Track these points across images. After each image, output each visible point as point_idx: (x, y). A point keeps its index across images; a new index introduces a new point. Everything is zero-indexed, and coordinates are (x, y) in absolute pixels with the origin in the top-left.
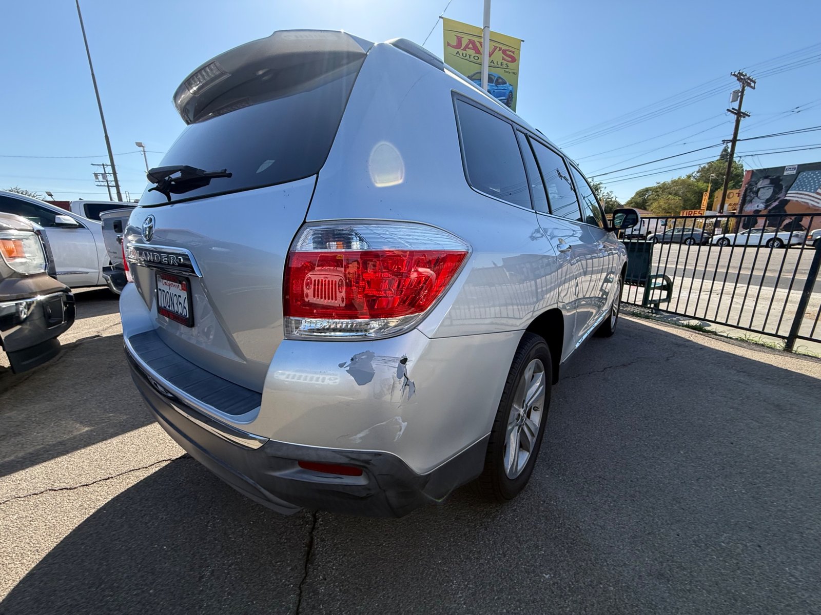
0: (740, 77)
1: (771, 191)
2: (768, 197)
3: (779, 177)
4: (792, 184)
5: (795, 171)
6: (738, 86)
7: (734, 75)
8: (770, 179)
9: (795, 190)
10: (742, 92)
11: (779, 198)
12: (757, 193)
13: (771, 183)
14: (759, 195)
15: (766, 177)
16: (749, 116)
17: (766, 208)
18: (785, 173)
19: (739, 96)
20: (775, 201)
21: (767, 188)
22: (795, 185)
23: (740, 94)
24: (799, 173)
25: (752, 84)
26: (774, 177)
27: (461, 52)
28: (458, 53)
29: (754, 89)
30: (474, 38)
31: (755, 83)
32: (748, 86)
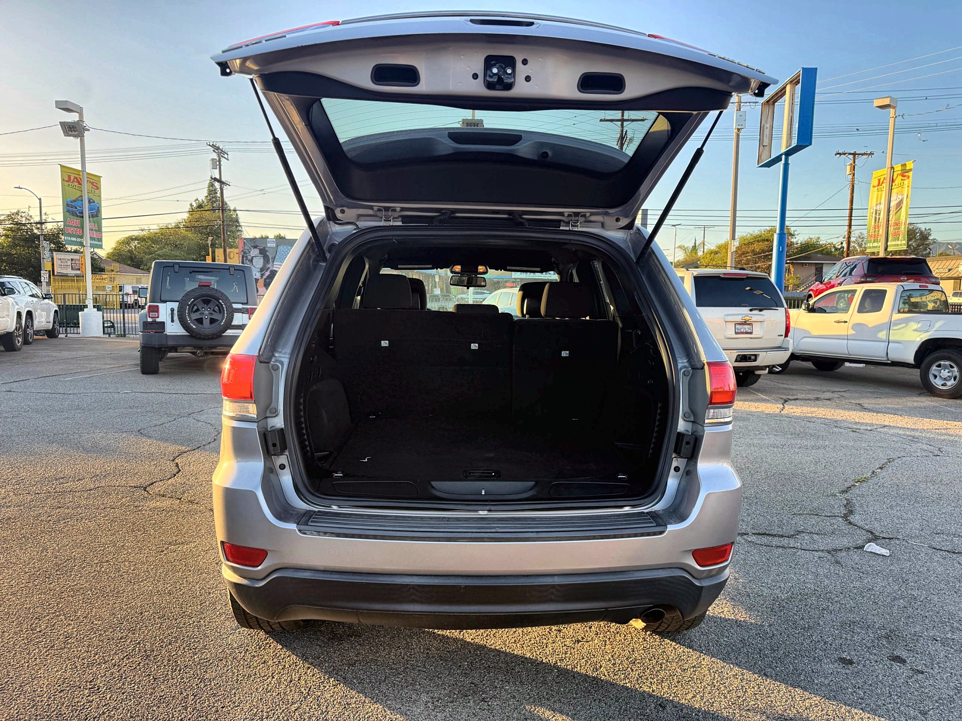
0: (216, 148)
1: (262, 260)
2: (261, 267)
3: (265, 248)
4: (275, 257)
5: (275, 244)
6: (215, 156)
7: (209, 145)
8: (259, 249)
9: (278, 262)
10: (220, 161)
11: (269, 268)
12: (251, 261)
13: (260, 253)
14: (254, 264)
15: (255, 247)
16: (229, 185)
17: (262, 275)
18: (269, 245)
19: (217, 164)
20: (267, 271)
21: (259, 257)
22: (277, 257)
23: (218, 163)
24: (278, 246)
25: (226, 156)
26: (261, 248)
27: (70, 184)
28: (69, 185)
29: (228, 160)
30: (77, 176)
31: (228, 154)
32: (222, 157)
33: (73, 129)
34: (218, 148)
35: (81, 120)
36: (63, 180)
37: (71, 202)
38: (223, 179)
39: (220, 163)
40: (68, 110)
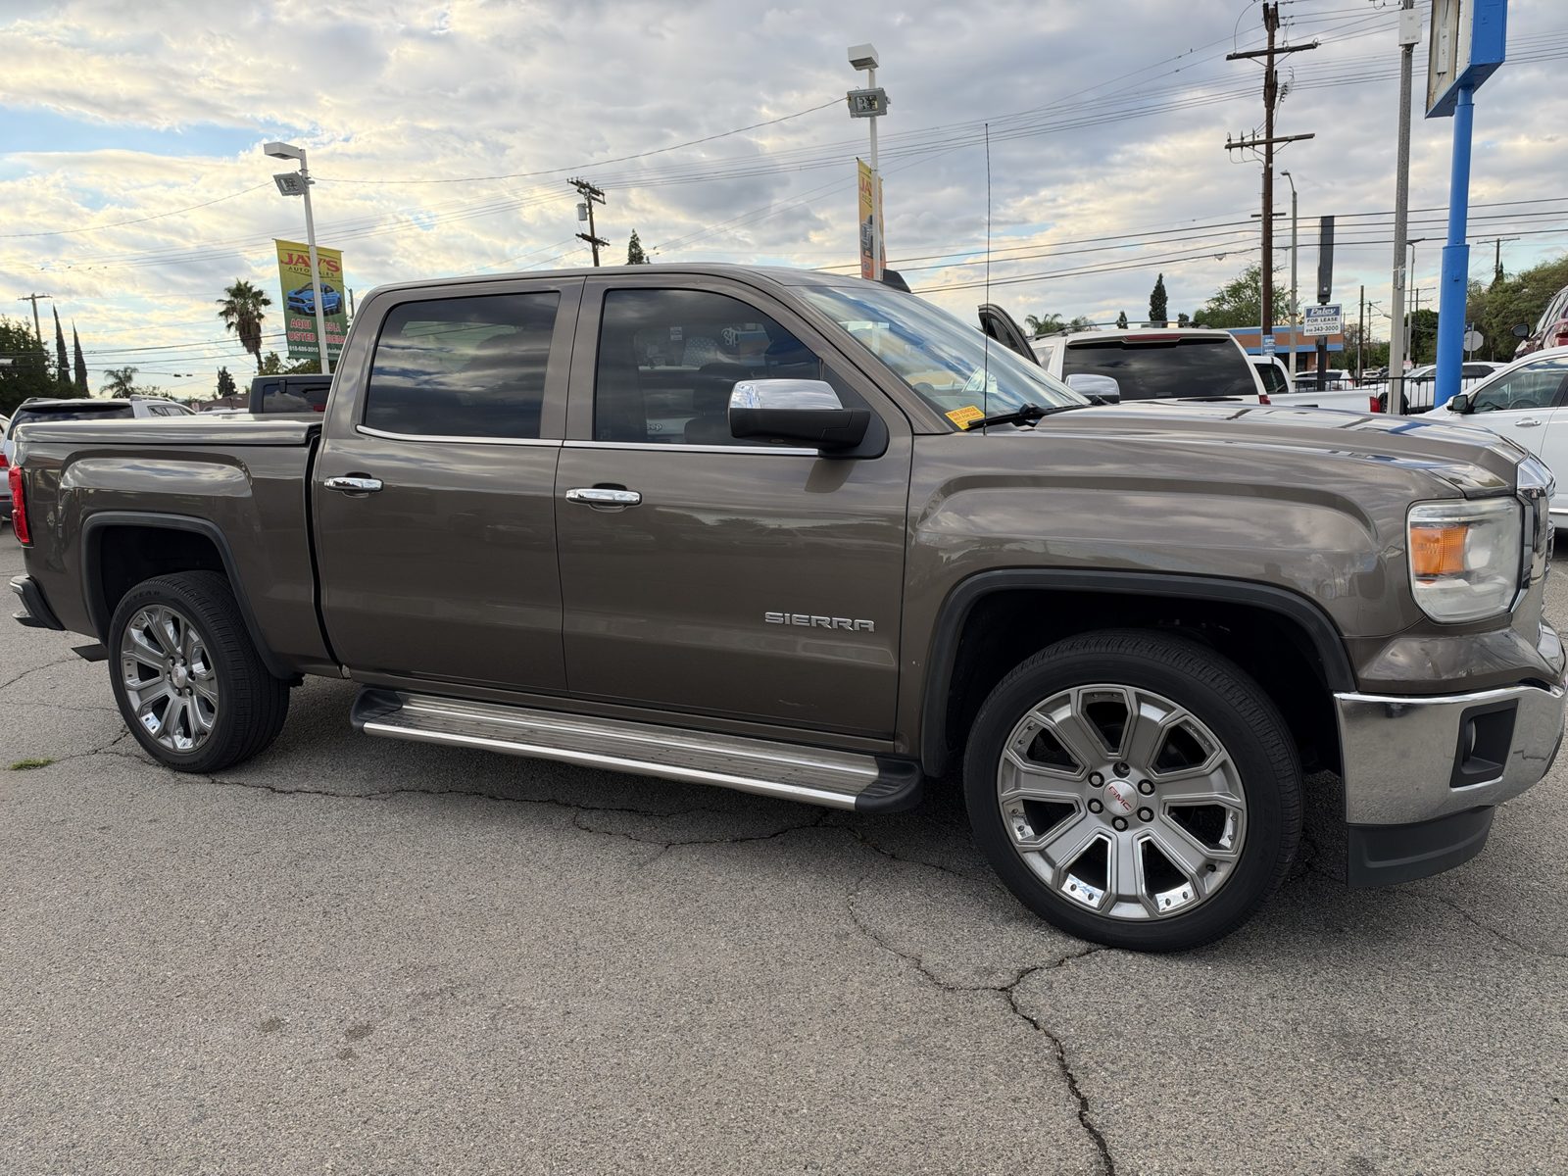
0: (581, 185)
3: (667, 340)
6: (582, 199)
7: (572, 183)
8: (659, 345)
10: (590, 207)
13: (660, 349)
15: (653, 340)
16: (608, 245)
19: (586, 212)
21: (659, 356)
23: (587, 210)
25: (600, 197)
27: (293, 267)
28: (290, 268)
29: (604, 203)
30: (302, 254)
31: (603, 195)
32: (595, 199)
33: (293, 185)
34: (586, 186)
35: (304, 170)
36: (281, 262)
37: (296, 294)
38: (597, 236)
39: (590, 210)
40: (284, 156)
